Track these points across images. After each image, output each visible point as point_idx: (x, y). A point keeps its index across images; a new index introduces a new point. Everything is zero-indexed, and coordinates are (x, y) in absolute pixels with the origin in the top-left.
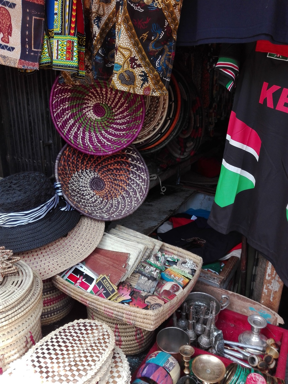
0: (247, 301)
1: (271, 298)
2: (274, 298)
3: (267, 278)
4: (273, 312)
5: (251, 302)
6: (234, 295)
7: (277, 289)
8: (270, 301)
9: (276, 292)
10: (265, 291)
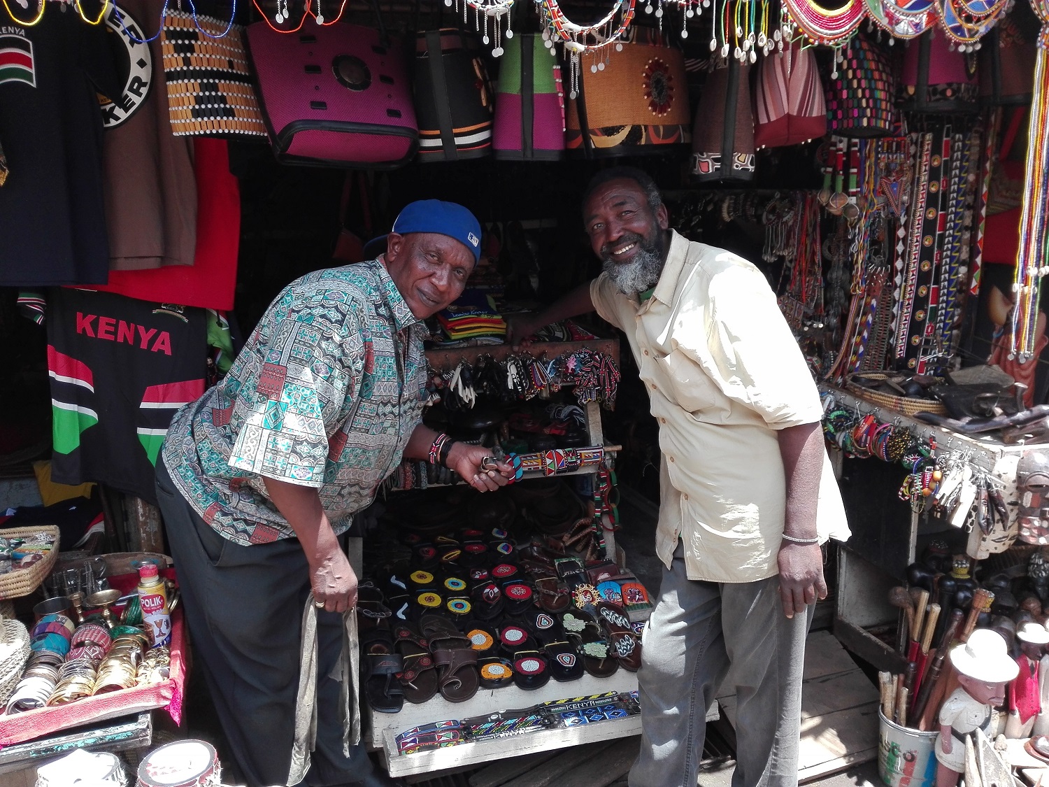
0: (127, 556)
1: (153, 541)
2: (156, 542)
3: (141, 519)
4: (159, 555)
5: (131, 555)
6: (109, 557)
7: (156, 529)
8: (153, 546)
9: (156, 532)
10: (144, 535)
